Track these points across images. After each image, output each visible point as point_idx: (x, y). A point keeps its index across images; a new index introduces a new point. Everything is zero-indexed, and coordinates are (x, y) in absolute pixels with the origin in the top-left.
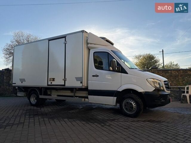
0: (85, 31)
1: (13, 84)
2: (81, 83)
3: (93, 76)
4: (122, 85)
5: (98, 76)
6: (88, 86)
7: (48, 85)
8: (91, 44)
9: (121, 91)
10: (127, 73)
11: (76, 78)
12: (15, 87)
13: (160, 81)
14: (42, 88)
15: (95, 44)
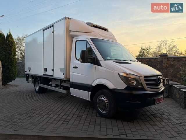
0: (68, 18)
1: (25, 72)
2: (64, 74)
3: (74, 67)
4: (96, 79)
5: (77, 68)
6: (70, 78)
7: (43, 75)
8: (73, 31)
9: (94, 86)
10: (101, 66)
11: (60, 69)
12: (26, 75)
13: (139, 76)
14: (40, 77)
15: (77, 32)
